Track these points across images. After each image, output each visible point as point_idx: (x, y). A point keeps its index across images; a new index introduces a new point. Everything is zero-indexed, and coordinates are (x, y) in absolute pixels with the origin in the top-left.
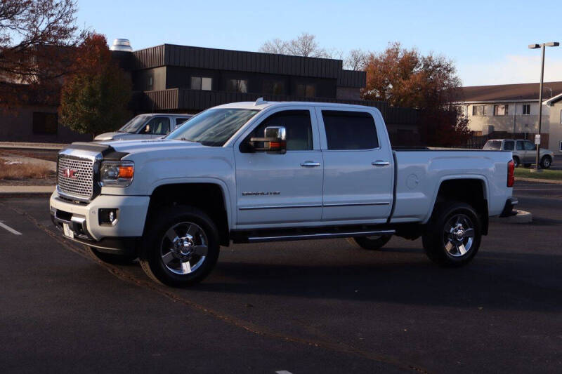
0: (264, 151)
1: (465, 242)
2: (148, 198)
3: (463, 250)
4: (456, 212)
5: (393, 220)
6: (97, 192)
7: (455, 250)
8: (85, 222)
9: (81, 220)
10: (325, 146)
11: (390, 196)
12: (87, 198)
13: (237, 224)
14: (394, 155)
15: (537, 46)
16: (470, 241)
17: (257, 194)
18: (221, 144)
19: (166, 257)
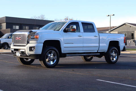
0: (70, 32)
1: (115, 57)
2: (43, 44)
3: (115, 59)
4: (113, 49)
5: (99, 51)
6: (28, 43)
7: (113, 59)
8: (25, 51)
9: (24, 51)
10: (83, 31)
11: (98, 45)
12: (25, 45)
13: (63, 51)
14: (99, 34)
15: (109, 16)
16: (116, 57)
17: (68, 43)
18: (59, 30)
19: (47, 60)
